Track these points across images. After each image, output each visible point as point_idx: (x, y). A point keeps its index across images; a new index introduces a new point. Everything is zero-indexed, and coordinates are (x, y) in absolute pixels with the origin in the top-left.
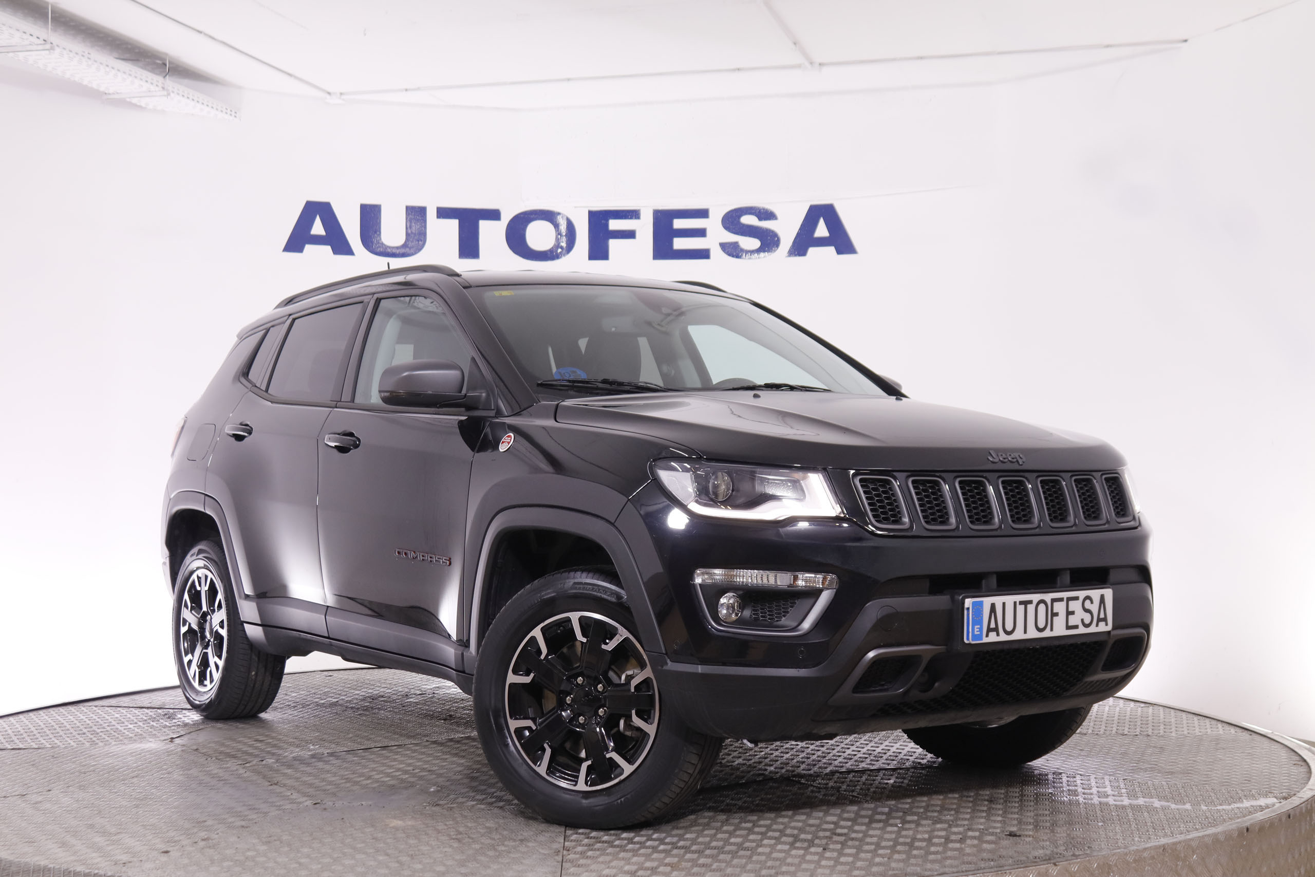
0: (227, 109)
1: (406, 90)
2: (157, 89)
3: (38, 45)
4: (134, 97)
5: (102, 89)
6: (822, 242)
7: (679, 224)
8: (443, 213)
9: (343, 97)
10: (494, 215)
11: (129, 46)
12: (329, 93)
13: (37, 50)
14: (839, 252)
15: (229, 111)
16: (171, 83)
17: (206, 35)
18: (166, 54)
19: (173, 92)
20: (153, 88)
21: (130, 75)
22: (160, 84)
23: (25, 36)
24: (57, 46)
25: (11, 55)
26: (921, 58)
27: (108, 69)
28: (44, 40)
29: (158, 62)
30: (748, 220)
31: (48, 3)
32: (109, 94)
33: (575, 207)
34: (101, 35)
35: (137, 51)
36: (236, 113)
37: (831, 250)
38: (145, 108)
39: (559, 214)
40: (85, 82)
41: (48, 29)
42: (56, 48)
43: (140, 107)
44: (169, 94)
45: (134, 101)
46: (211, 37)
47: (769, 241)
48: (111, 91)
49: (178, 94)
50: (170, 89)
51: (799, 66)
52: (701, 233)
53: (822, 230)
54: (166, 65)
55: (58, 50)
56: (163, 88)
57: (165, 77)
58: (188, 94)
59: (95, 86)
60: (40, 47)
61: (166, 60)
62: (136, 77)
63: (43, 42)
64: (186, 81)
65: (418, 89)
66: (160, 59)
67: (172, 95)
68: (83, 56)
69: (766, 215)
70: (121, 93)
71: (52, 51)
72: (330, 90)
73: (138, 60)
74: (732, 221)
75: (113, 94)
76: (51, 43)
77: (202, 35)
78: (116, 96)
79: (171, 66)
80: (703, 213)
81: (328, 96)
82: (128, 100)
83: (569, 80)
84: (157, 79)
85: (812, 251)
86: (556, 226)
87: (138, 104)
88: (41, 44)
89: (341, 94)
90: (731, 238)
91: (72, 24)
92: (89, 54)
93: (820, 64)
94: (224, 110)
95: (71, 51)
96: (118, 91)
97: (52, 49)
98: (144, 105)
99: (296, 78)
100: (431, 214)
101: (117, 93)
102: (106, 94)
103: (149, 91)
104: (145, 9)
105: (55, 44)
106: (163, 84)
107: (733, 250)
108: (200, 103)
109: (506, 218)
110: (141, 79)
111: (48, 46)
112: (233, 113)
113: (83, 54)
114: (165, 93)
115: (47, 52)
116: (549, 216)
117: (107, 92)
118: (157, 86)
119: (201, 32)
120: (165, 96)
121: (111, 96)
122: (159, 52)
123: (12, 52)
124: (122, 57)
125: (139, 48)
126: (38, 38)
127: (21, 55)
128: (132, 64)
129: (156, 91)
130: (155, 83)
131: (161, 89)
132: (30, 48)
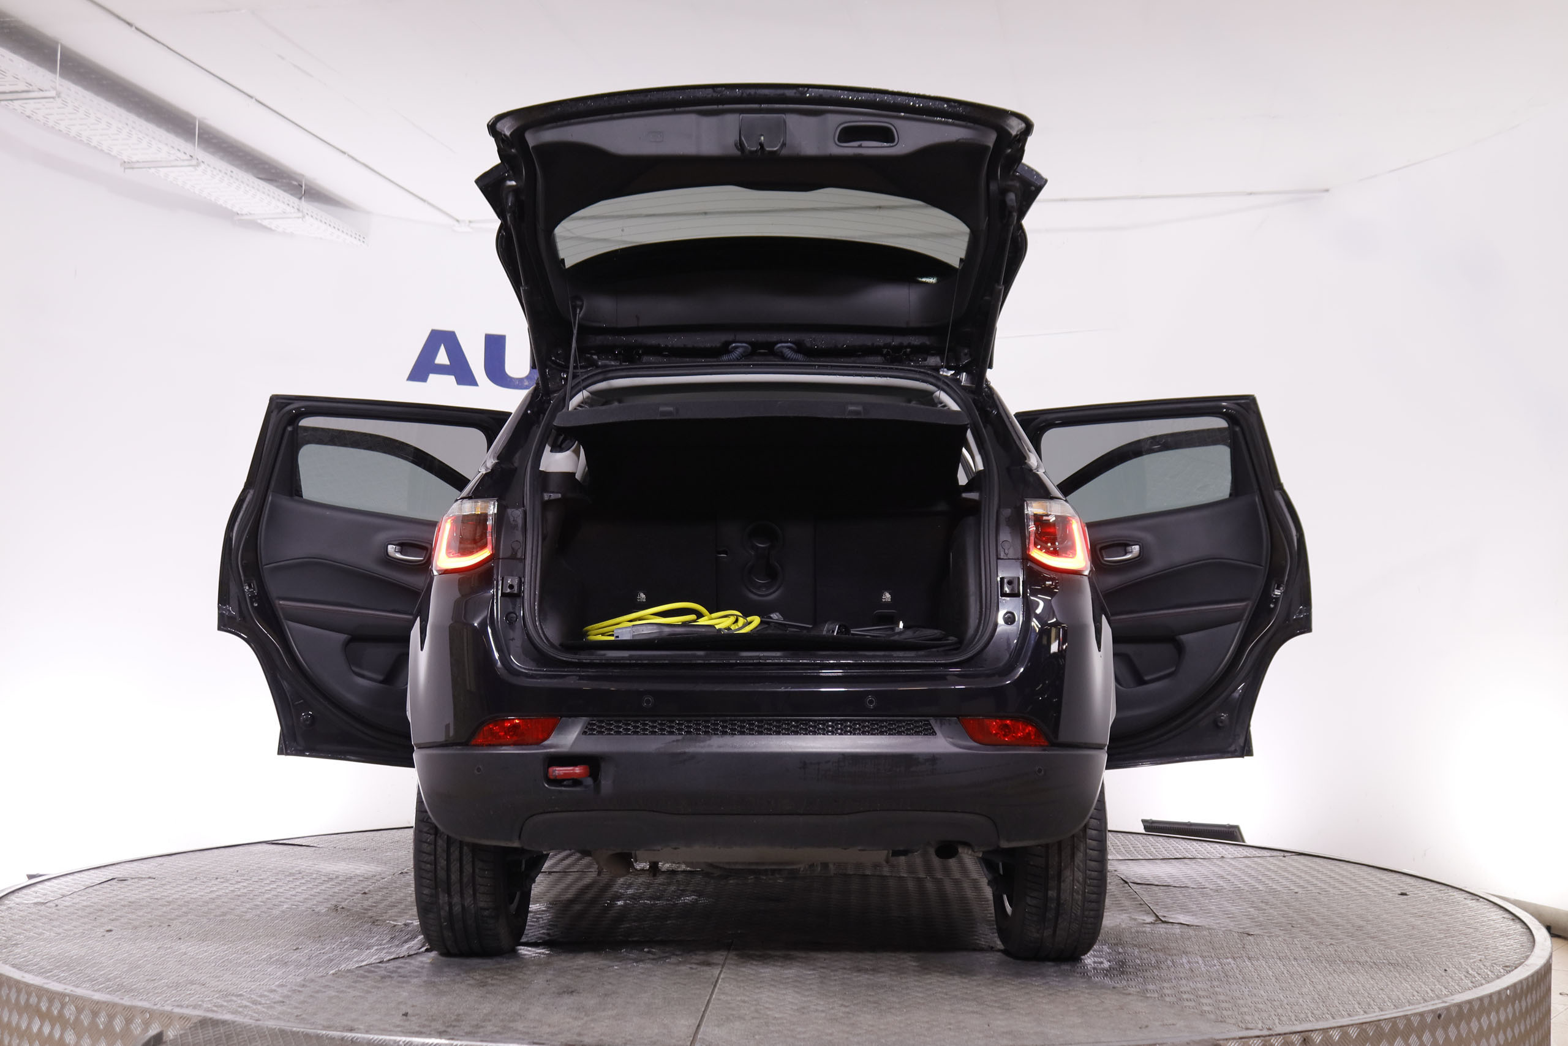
0: (356, 234)
2: (293, 210)
3: (183, 160)
4: (265, 219)
5: (236, 209)
9: (472, 225)
11: (267, 166)
12: (458, 221)
13: (182, 166)
15: (357, 237)
16: (304, 204)
17: (348, 155)
18: (303, 176)
19: (308, 215)
20: (288, 209)
21: (268, 195)
22: (296, 206)
23: (173, 152)
24: (203, 162)
25: (153, 170)
27: (248, 188)
28: (191, 156)
29: (295, 183)
31: (194, 118)
32: (242, 215)
34: (241, 154)
35: (273, 170)
36: (364, 238)
38: (274, 231)
40: (220, 202)
41: (195, 146)
42: (202, 164)
43: (270, 229)
44: (304, 217)
45: (265, 223)
46: (353, 158)
48: (243, 212)
49: (312, 217)
50: (305, 211)
54: (302, 186)
55: (203, 166)
56: (298, 210)
57: (300, 198)
58: (321, 217)
59: (229, 206)
60: (186, 163)
61: (302, 182)
62: (273, 198)
63: (189, 158)
64: (316, 204)
66: (296, 180)
67: (307, 217)
68: (226, 174)
70: (254, 214)
71: (196, 168)
72: (459, 218)
73: (276, 181)
75: (246, 214)
76: (197, 160)
77: (346, 156)
78: (247, 217)
79: (307, 187)
81: (456, 223)
82: (259, 221)
84: (294, 200)
87: (269, 226)
88: (189, 161)
89: (470, 222)
91: (213, 140)
92: (232, 172)
94: (354, 235)
95: (214, 168)
96: (252, 212)
97: (198, 165)
98: (273, 228)
99: (429, 204)
101: (250, 214)
102: (238, 214)
103: (284, 213)
105: (200, 160)
106: (298, 205)
108: (332, 226)
110: (279, 200)
111: (194, 162)
112: (361, 239)
114: (300, 215)
115: (193, 169)
117: (239, 212)
118: (293, 207)
119: (344, 153)
120: (298, 218)
121: (243, 218)
122: (295, 173)
123: (154, 167)
124: (260, 176)
125: (276, 168)
126: (185, 153)
127: (163, 171)
128: (269, 183)
129: (291, 213)
130: (291, 204)
131: (296, 211)
132: (176, 163)
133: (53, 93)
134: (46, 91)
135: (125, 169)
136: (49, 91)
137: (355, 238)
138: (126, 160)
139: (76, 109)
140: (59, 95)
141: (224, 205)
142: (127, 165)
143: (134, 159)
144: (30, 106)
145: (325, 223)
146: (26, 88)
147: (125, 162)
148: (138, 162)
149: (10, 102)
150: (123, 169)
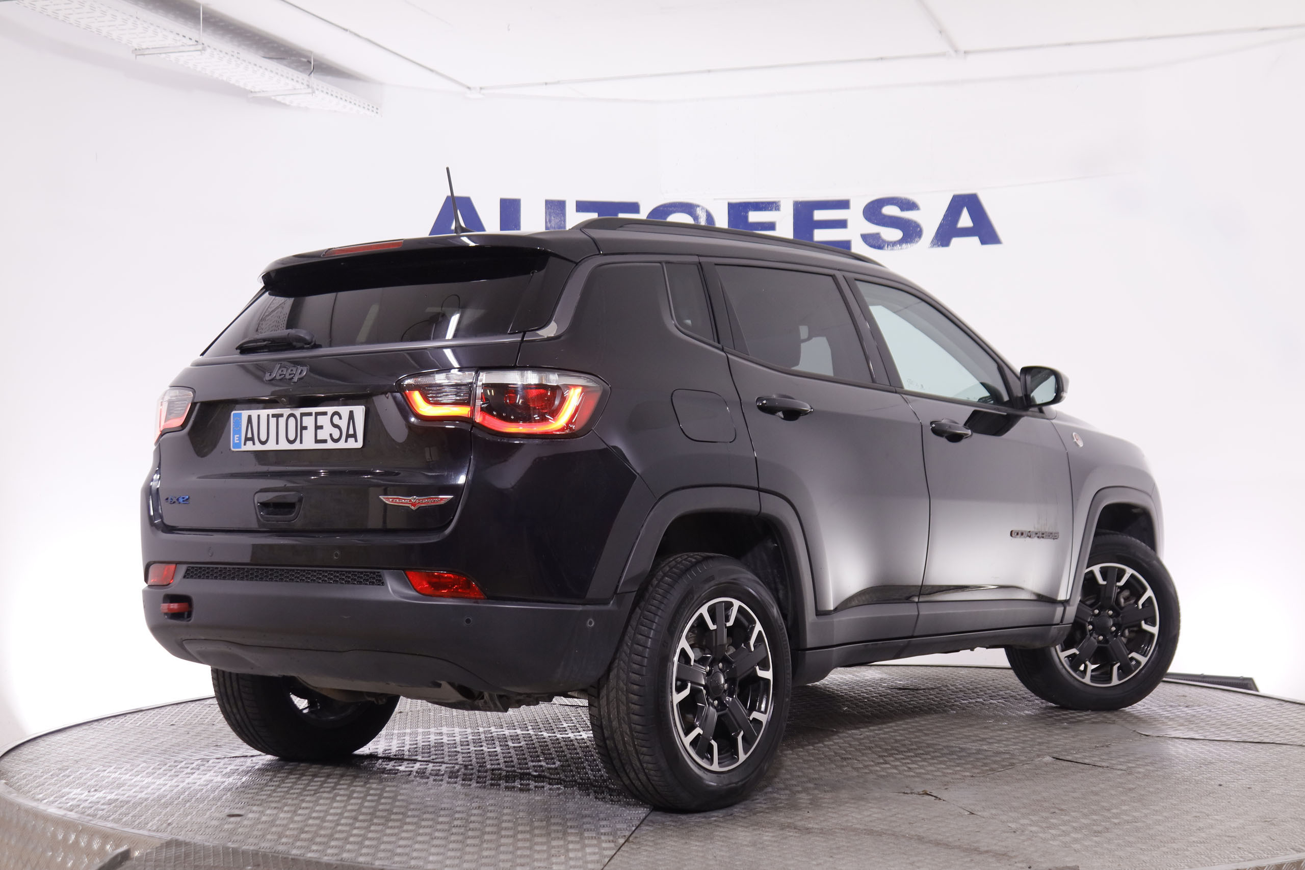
0: (369, 105)
1: (546, 84)
2: (302, 86)
3: (190, 45)
4: (279, 96)
5: (249, 88)
6: (965, 232)
7: (819, 215)
8: (583, 206)
9: (483, 91)
10: (633, 207)
11: (275, 45)
12: (469, 88)
13: (188, 51)
14: (983, 242)
15: (370, 108)
16: (316, 80)
17: (350, 31)
18: (311, 52)
19: (318, 89)
20: (298, 86)
21: (277, 73)
22: (305, 83)
23: (178, 38)
24: (208, 46)
25: (164, 55)
26: (1069, 44)
27: (256, 68)
28: (197, 41)
29: (304, 60)
30: (890, 210)
31: (199, 5)
32: (255, 92)
33: (715, 199)
34: (248, 35)
35: (282, 49)
36: (377, 109)
37: (975, 240)
38: (288, 105)
39: (698, 206)
40: (233, 82)
41: (199, 30)
42: (208, 48)
43: (284, 104)
44: (313, 92)
45: (279, 99)
46: (356, 34)
47: (911, 232)
48: (257, 90)
49: (322, 91)
50: (315, 86)
51: (943, 55)
52: (842, 224)
53: (965, 220)
54: (311, 63)
55: (209, 51)
56: (308, 86)
57: (309, 75)
58: (332, 91)
59: (241, 85)
60: (192, 48)
61: (311, 58)
62: (282, 76)
63: (196, 43)
64: (329, 78)
65: (558, 83)
66: (305, 57)
67: (316, 92)
68: (232, 56)
69: (908, 205)
70: (266, 91)
71: (203, 52)
72: (469, 85)
73: (284, 59)
74: (873, 212)
75: (259, 92)
76: (203, 44)
77: (348, 33)
78: (261, 95)
79: (316, 63)
80: (844, 204)
81: (467, 90)
82: (273, 98)
83: (709, 71)
84: (303, 77)
85: (955, 241)
86: (696, 219)
87: (282, 101)
88: (192, 45)
89: (481, 88)
90: (872, 229)
91: (221, 24)
93: (965, 52)
94: (366, 107)
95: (221, 51)
96: (264, 90)
97: (204, 49)
98: (288, 103)
99: (437, 73)
100: (570, 207)
101: (263, 91)
102: (252, 92)
103: (295, 89)
104: (295, 8)
105: (206, 45)
106: (308, 81)
107: (872, 240)
108: (343, 99)
109: (645, 210)
110: (287, 78)
111: (200, 47)
112: (375, 109)
113: (233, 54)
114: (310, 90)
115: (199, 53)
116: (688, 208)
117: (253, 90)
118: (302, 83)
119: (346, 30)
120: (309, 93)
121: (258, 95)
122: (303, 50)
123: (165, 53)
124: (267, 56)
125: (285, 47)
126: (190, 39)
127: (173, 56)
128: (279, 62)
129: (301, 89)
130: (300, 80)
131: (306, 87)
132: (182, 49)
135: (136, 55)
137: (368, 109)
138: (137, 48)
142: (138, 52)
143: (144, 47)
145: (336, 97)
147: (136, 49)
148: (147, 48)
150: (134, 55)
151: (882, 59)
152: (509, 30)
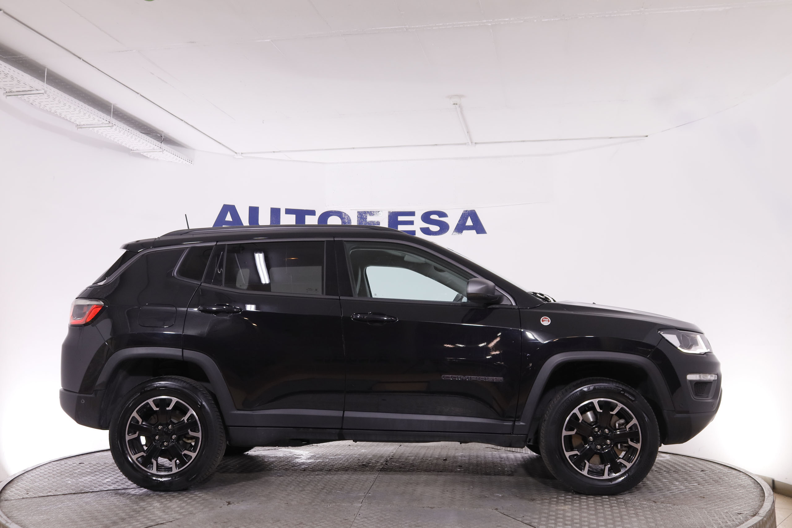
1: (274, 152)
2: (158, 148)
3: (106, 124)
4: (145, 152)
5: (131, 148)
6: (469, 228)
7: (400, 218)
8: (289, 211)
9: (243, 155)
10: (312, 213)
11: (145, 127)
12: (236, 153)
13: (105, 127)
14: (478, 233)
15: (189, 161)
16: (163, 146)
17: (184, 122)
18: (163, 131)
20: (156, 147)
21: (147, 141)
23: (100, 120)
25: (92, 129)
26: (524, 141)
27: (136, 137)
28: (109, 122)
30: (434, 217)
31: (111, 104)
32: (134, 150)
33: (351, 210)
34: (133, 121)
35: (149, 130)
37: (474, 232)
39: (343, 212)
40: (123, 144)
41: (111, 116)
43: (147, 157)
45: (145, 154)
46: (186, 123)
47: (444, 228)
49: (167, 152)
50: (163, 148)
51: (465, 144)
52: (411, 223)
53: (469, 222)
54: (162, 137)
55: (115, 127)
56: (160, 148)
57: (161, 142)
58: (172, 152)
59: (128, 146)
60: (107, 125)
61: (162, 135)
62: (149, 142)
63: (109, 123)
64: (169, 145)
65: (280, 152)
66: (160, 134)
67: (164, 151)
68: (126, 130)
69: (442, 214)
72: (236, 152)
73: (149, 134)
74: (426, 217)
76: (112, 123)
78: (137, 151)
79: (165, 137)
80: (412, 214)
81: (235, 154)
82: (142, 153)
83: (354, 148)
84: (158, 143)
85: (464, 232)
86: (342, 218)
87: (146, 156)
88: (108, 124)
89: (242, 153)
90: (425, 225)
91: (121, 115)
92: (129, 129)
93: (475, 143)
94: (187, 160)
95: (120, 128)
96: (138, 149)
97: (112, 126)
98: (149, 157)
99: (222, 145)
100: (283, 212)
101: (138, 150)
102: (132, 150)
103: (154, 149)
105: (114, 124)
106: (160, 146)
107: (426, 231)
108: (176, 156)
109: (318, 214)
110: (151, 143)
111: (111, 125)
112: (191, 162)
114: (161, 150)
115: (109, 128)
116: (339, 214)
119: (182, 120)
120: (160, 151)
121: (134, 152)
122: (159, 131)
123: (92, 127)
124: (142, 132)
125: (150, 128)
126: (106, 121)
127: (96, 129)
128: (147, 135)
129: (157, 149)
130: (157, 145)
132: (101, 125)
133: (43, 91)
134: (39, 90)
135: (78, 128)
136: (41, 90)
138: (78, 124)
139: (54, 99)
140: (45, 92)
141: (125, 146)
142: (79, 126)
143: (82, 123)
144: (32, 97)
145: (173, 154)
146: (30, 89)
147: (78, 125)
148: (84, 125)
149: (22, 96)
151: (436, 145)
152: (263, 123)
